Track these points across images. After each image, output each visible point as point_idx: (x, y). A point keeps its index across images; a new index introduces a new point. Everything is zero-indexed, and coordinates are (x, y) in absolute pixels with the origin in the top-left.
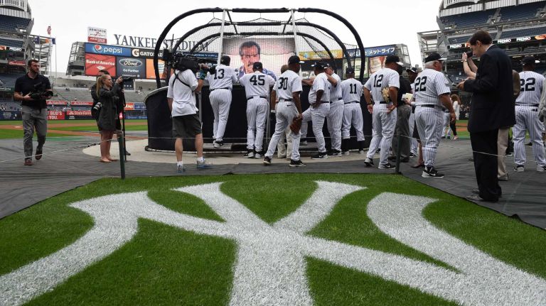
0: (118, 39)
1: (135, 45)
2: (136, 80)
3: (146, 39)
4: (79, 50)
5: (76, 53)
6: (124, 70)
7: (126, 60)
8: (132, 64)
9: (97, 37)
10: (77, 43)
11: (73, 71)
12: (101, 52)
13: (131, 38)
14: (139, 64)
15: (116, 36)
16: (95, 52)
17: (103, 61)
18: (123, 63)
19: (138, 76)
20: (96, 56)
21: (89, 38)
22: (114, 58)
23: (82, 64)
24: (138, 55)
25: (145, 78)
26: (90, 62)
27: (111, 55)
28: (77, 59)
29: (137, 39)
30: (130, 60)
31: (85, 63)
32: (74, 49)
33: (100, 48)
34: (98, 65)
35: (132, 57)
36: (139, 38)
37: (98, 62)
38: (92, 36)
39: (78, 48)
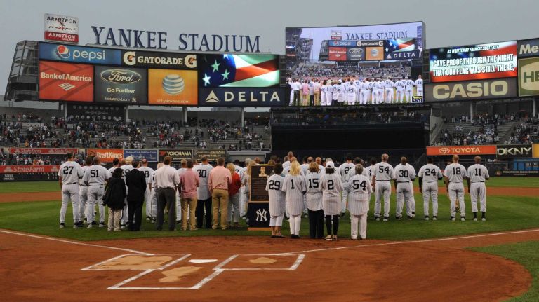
0: (98, 35)
1: (128, 44)
2: (130, 107)
3: (149, 33)
4: (29, 55)
5: (22, 61)
6: (109, 90)
7: (113, 71)
8: (124, 78)
9: (60, 31)
10: (25, 43)
11: (17, 92)
12: (66, 59)
13: (122, 32)
14: (135, 78)
15: (95, 28)
16: (58, 58)
17: (71, 74)
18: (106, 76)
19: (134, 100)
20: (58, 66)
21: (47, 33)
22: (91, 69)
23: (32, 80)
24: (133, 63)
25: (147, 104)
26: (48, 76)
27: (86, 63)
28: (25, 71)
29: (133, 34)
30: (119, 71)
31: (38, 77)
32: (20, 54)
33: (66, 51)
34: (62, 81)
35: (124, 66)
36: (136, 32)
37: (60, 77)
38: (51, 30)
39: (26, 51)
